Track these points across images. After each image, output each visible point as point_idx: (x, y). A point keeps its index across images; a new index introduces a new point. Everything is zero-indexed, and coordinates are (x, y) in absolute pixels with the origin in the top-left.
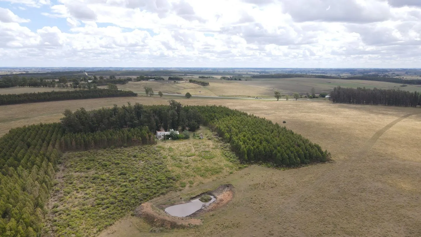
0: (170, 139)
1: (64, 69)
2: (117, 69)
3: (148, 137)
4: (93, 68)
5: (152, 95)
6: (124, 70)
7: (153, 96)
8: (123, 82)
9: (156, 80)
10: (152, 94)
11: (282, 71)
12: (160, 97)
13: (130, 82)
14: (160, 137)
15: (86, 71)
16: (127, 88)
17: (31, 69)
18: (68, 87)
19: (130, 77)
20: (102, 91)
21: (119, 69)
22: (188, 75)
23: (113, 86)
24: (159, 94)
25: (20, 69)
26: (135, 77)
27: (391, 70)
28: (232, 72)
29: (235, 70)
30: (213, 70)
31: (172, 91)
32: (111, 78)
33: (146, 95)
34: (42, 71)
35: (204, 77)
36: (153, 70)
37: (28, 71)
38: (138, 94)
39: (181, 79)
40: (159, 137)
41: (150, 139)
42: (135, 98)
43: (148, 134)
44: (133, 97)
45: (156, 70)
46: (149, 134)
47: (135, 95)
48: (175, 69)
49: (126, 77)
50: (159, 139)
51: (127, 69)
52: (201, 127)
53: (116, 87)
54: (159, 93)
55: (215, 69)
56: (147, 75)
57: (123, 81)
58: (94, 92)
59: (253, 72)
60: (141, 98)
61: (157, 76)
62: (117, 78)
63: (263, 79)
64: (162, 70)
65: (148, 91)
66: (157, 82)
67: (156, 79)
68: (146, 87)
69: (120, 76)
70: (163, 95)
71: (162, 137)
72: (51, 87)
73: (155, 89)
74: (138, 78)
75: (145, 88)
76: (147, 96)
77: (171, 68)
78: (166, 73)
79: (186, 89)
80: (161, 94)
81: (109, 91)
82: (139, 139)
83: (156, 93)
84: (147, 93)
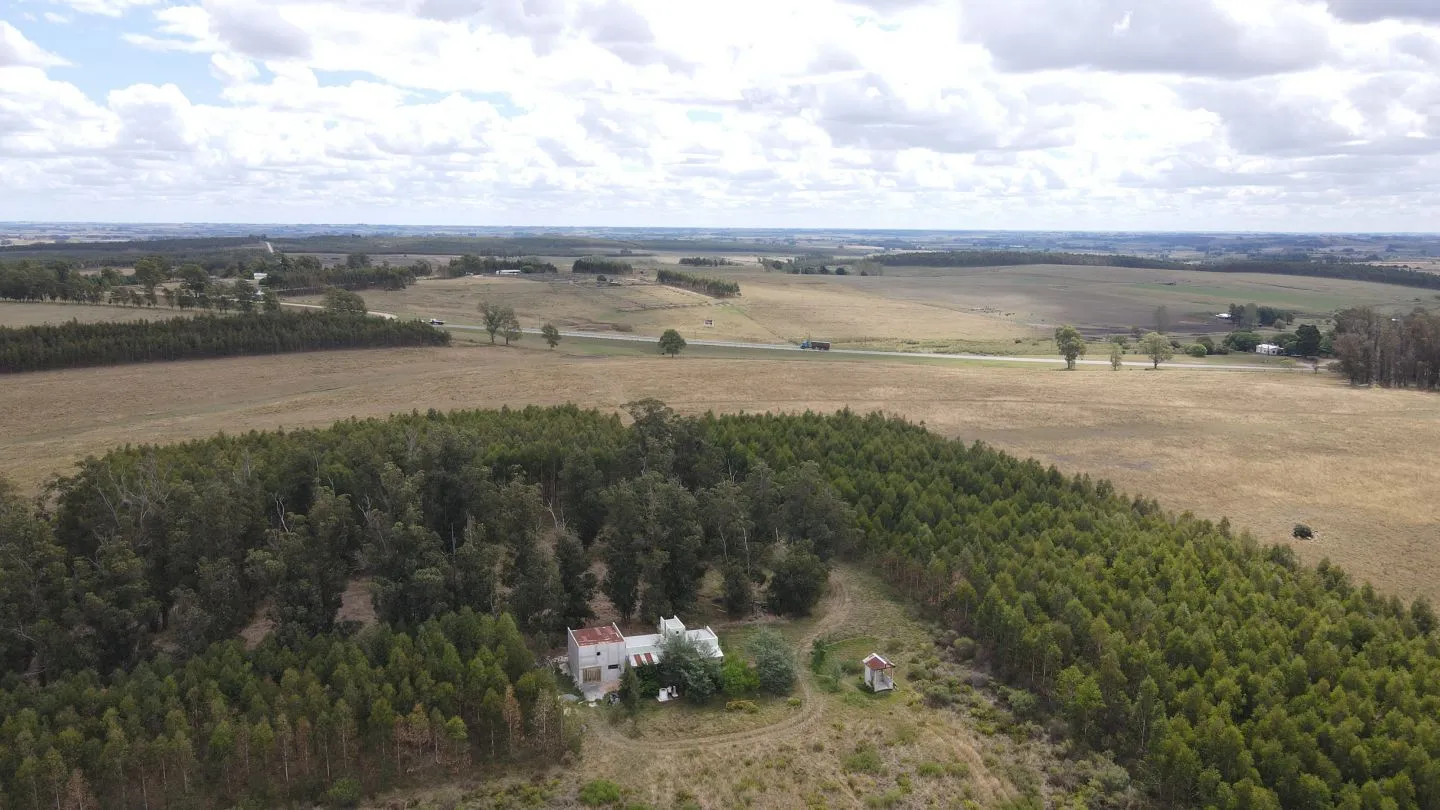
0: (663, 696)
1: (199, 230)
2: (385, 231)
3: (511, 708)
4: (300, 227)
5: (517, 337)
6: (408, 233)
7: (518, 343)
8: (391, 280)
9: (527, 271)
10: (513, 336)
11: (956, 240)
12: (548, 347)
13: (421, 281)
14: (594, 676)
15: (268, 237)
16: (410, 307)
17: (79, 228)
18: (155, 302)
19: (428, 258)
20: (291, 321)
21: (389, 231)
22: (634, 252)
23: (348, 300)
24: (544, 336)
25: (44, 230)
26: (444, 260)
27: (1333, 240)
28: (786, 243)
29: (797, 237)
30: (717, 234)
31: (594, 320)
32: (352, 263)
33: (487, 338)
34: (116, 237)
35: (704, 262)
36: (510, 234)
37: (68, 238)
38: (454, 334)
39: (625, 269)
40: (585, 680)
41: (527, 729)
42: (442, 352)
43: (513, 680)
44: (430, 349)
45: (518, 236)
46: (522, 681)
47: (440, 339)
48: (585, 233)
49: (413, 259)
50: (592, 697)
51: (420, 233)
52: (838, 576)
53: (360, 302)
54: (543, 330)
55: (724, 232)
56: (488, 253)
57: (393, 277)
58: (259, 327)
59: (862, 243)
60: (463, 353)
61: (524, 255)
62: (377, 262)
63: (917, 270)
64: (539, 234)
65: (499, 322)
66: (528, 282)
67: (528, 269)
68: (486, 304)
69: (388, 257)
70: (559, 338)
71: (611, 680)
72: (87, 302)
73: (525, 311)
74: (453, 263)
75: (483, 308)
76: (492, 344)
77: (572, 228)
78: (556, 246)
79: (651, 309)
80: (551, 336)
81: (325, 323)
82: (451, 731)
83: (531, 327)
84: (492, 332)
